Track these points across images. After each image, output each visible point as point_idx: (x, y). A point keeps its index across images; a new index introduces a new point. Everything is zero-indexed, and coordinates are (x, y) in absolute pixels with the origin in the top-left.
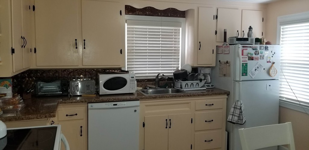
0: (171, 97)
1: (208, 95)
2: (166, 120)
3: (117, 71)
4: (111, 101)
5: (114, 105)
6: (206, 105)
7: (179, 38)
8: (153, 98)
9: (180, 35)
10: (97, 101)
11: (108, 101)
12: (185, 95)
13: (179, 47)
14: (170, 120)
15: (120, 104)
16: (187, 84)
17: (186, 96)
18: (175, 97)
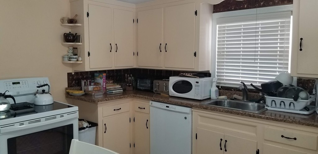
0: (225, 111)
1: (285, 121)
2: (221, 140)
3: (190, 75)
4: (165, 102)
5: (167, 107)
6: (282, 136)
7: (288, 35)
8: (204, 108)
9: (290, 29)
10: (155, 100)
11: (163, 102)
12: (245, 114)
13: (288, 47)
14: (226, 141)
15: (172, 107)
16: (282, 101)
17: (246, 116)
18: (231, 113)
